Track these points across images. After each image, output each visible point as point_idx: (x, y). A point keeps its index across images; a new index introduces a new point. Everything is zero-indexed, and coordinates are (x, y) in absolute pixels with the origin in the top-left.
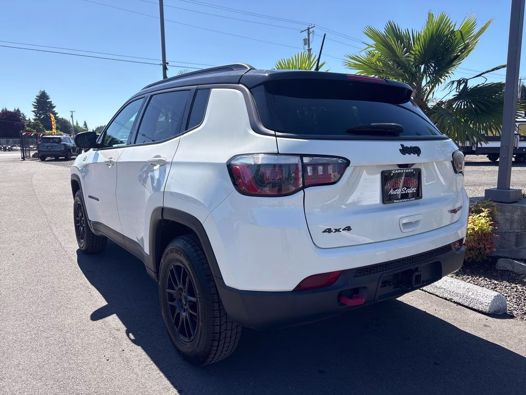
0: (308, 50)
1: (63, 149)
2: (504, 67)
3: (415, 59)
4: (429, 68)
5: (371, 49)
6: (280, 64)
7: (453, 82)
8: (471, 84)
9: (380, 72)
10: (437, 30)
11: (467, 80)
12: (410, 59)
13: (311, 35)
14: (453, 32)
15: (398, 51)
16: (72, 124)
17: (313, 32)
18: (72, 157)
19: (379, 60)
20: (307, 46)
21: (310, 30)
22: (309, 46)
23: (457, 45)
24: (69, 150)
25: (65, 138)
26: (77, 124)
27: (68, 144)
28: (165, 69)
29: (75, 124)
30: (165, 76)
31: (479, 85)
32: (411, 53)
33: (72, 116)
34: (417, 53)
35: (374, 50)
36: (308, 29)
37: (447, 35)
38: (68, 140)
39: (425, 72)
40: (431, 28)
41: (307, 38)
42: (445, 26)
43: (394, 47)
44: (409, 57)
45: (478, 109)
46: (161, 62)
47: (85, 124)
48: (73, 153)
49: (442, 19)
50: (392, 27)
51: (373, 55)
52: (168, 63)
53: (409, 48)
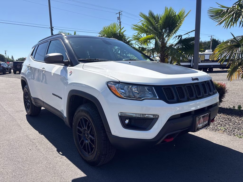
0: (120, 22)
1: (2, 69)
2: (194, 31)
3: (160, 26)
4: (166, 30)
5: (142, 22)
6: (104, 28)
7: (177, 36)
8: (183, 37)
9: (147, 32)
10: (169, 14)
11: (182, 36)
12: (158, 26)
13: (121, 16)
14: (175, 15)
15: (153, 23)
16: (6, 57)
17: (122, 14)
18: (6, 73)
19: (146, 26)
20: (119, 21)
21: (120, 13)
22: (120, 21)
23: (178, 21)
24: (5, 69)
25: (3, 63)
26: (8, 57)
27: (4, 66)
28: (52, 30)
29: (7, 57)
30: (52, 34)
31: (186, 38)
32: (158, 24)
33: (5, 53)
34: (161, 24)
35: (144, 23)
36: (119, 13)
37: (173, 17)
38: (4, 65)
39: (165, 32)
40: (166, 14)
41: (119, 17)
42: (172, 13)
43: (152, 21)
44: (158, 25)
45: (186, 48)
46: (50, 27)
47: (12, 57)
48: (7, 71)
49: (170, 10)
50: (151, 13)
51: (144, 25)
52: (53, 28)
53: (158, 22)
